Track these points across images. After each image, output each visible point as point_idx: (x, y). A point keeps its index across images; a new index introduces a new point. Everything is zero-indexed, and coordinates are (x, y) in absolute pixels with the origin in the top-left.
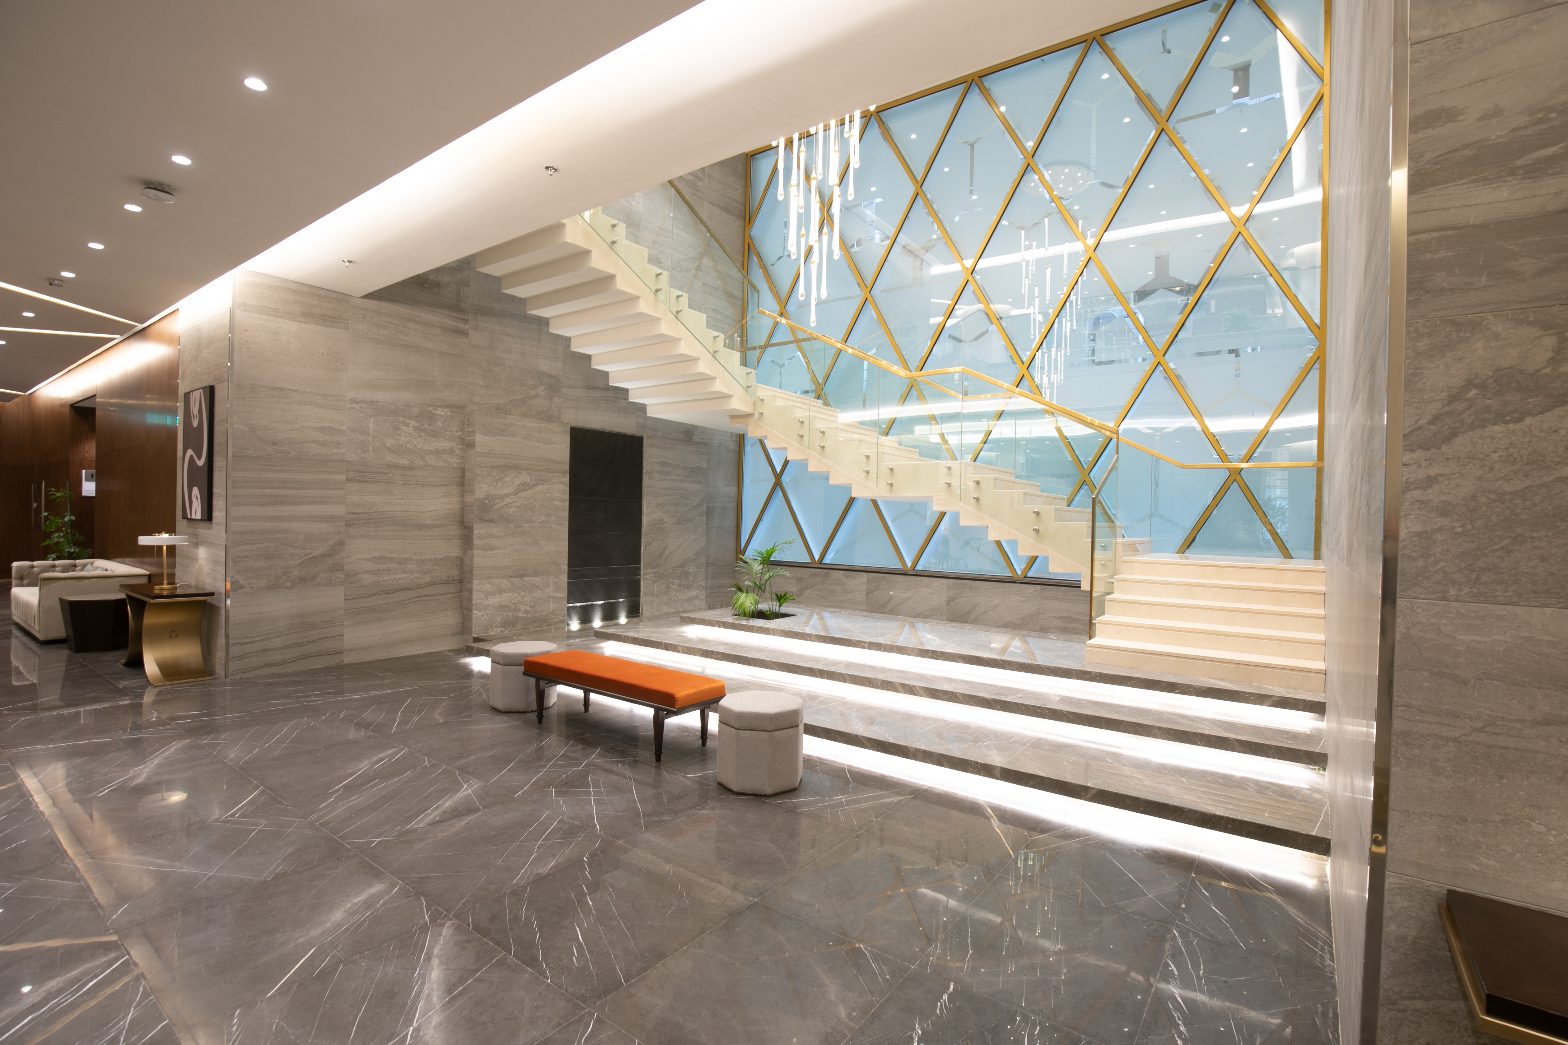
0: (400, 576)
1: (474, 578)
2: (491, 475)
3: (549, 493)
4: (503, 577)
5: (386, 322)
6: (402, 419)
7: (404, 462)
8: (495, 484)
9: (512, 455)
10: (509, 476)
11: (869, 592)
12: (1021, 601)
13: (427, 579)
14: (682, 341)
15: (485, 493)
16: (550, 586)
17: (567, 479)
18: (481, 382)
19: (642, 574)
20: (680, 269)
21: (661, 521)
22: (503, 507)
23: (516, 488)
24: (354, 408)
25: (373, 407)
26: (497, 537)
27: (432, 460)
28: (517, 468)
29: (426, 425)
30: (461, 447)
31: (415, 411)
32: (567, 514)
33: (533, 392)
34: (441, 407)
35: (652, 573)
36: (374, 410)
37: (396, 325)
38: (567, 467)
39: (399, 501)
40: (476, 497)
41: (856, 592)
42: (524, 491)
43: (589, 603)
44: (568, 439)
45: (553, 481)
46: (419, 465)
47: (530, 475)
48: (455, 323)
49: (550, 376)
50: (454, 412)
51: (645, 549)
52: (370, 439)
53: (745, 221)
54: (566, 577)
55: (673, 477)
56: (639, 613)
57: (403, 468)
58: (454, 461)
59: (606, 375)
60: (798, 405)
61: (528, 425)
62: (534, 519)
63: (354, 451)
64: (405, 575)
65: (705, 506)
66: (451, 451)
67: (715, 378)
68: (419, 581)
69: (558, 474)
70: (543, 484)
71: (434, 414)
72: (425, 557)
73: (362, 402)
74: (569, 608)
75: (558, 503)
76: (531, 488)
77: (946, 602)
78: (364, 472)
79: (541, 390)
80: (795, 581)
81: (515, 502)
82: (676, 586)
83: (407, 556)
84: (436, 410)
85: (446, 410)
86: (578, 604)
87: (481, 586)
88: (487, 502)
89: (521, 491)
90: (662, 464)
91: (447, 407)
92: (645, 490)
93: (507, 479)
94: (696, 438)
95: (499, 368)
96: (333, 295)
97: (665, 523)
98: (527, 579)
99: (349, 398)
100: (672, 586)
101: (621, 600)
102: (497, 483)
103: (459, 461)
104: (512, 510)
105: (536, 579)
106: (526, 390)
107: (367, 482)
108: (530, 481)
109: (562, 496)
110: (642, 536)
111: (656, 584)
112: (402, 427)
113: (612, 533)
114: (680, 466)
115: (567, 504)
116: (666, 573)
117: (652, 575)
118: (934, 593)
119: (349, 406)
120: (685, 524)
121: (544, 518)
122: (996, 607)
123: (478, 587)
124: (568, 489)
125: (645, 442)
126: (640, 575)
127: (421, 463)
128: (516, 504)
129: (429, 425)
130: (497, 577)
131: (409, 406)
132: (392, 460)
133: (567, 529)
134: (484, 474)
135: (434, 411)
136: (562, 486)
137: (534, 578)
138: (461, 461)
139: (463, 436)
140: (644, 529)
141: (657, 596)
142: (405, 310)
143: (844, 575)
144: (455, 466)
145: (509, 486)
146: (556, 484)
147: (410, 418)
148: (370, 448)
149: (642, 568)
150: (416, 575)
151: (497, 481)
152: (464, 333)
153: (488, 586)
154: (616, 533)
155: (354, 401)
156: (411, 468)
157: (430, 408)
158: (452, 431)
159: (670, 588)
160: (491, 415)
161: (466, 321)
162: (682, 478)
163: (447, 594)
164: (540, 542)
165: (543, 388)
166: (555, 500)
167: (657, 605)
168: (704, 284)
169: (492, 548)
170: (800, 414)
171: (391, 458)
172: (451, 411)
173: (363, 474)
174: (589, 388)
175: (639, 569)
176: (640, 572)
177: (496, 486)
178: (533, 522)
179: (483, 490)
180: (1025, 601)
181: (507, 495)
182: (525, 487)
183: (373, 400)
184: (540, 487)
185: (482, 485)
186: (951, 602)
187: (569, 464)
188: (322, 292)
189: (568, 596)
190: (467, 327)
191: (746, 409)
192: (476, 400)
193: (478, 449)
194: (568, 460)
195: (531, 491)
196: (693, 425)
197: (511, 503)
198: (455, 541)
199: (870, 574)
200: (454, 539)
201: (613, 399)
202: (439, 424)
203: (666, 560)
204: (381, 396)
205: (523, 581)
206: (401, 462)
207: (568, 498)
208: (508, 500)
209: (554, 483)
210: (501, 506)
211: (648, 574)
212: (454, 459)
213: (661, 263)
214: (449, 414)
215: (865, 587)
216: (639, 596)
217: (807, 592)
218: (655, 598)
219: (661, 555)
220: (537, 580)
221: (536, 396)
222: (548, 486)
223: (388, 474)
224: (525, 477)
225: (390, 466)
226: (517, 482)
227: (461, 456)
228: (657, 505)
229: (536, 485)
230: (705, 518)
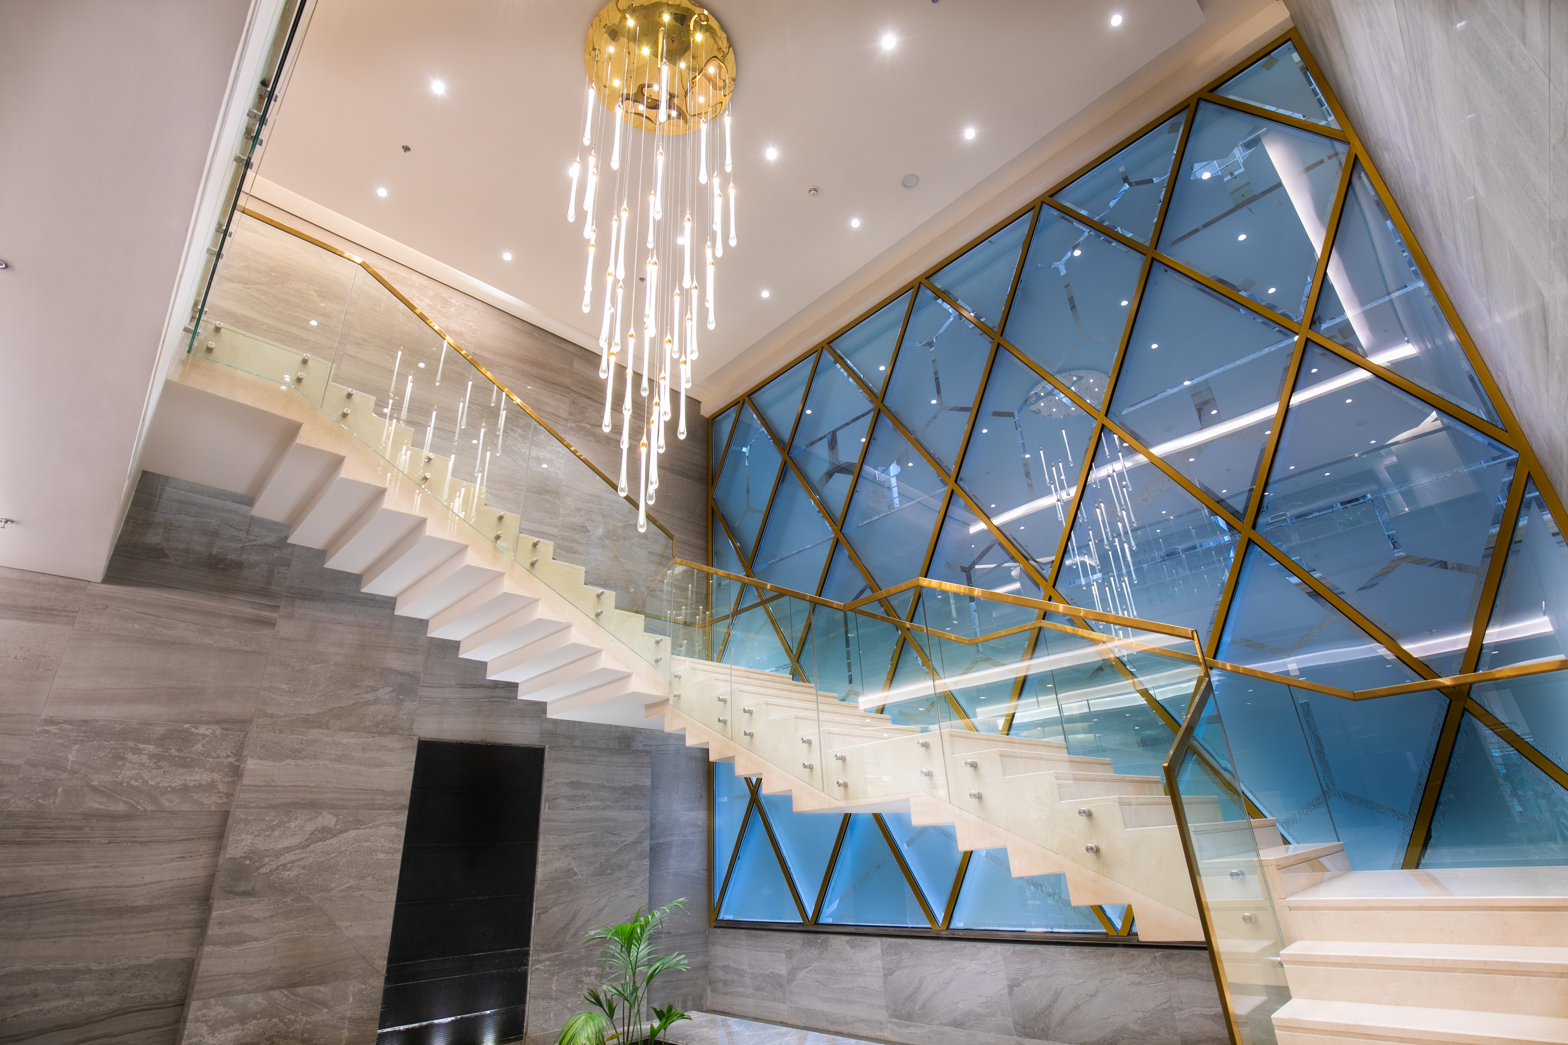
0: (54, 1004)
1: (194, 996)
2: (263, 820)
3: (368, 841)
4: (255, 991)
5: (141, 613)
6: (131, 744)
7: (120, 807)
8: (267, 833)
9: (308, 786)
10: (296, 819)
11: (888, 973)
12: (1134, 983)
13: (112, 1004)
14: (540, 601)
15: (246, 849)
16: (347, 999)
17: (403, 818)
18: (284, 686)
19: (530, 963)
20: (615, 538)
21: (570, 872)
22: (277, 869)
23: (307, 836)
24: (47, 731)
25: (84, 729)
26: (257, 920)
27: (171, 802)
28: (314, 806)
29: (173, 752)
30: (230, 779)
31: (160, 730)
32: (397, 872)
33: (370, 696)
34: (207, 723)
35: (548, 959)
36: (85, 732)
37: (157, 616)
38: (405, 800)
39: (92, 870)
40: (228, 856)
41: (869, 973)
42: (321, 840)
43: (424, 1023)
44: (413, 757)
45: (376, 823)
46: (145, 811)
47: (336, 815)
48: (256, 611)
49: (402, 674)
50: (227, 730)
51: (538, 920)
52: (65, 775)
53: (708, 485)
54: (382, 980)
55: (592, 804)
56: (522, 1033)
57: (115, 817)
58: (211, 801)
59: (482, 666)
61: (345, 741)
62: (333, 885)
63: (26, 796)
64: (66, 1002)
65: (647, 844)
66: (211, 786)
67: (600, 651)
68: (92, 1010)
69: (388, 811)
70: (358, 829)
71: (192, 734)
72: (117, 964)
73: (66, 722)
74: (381, 1036)
75: (381, 856)
76: (335, 836)
77: (1006, 990)
78: (35, 828)
79: (384, 693)
80: (784, 955)
81: (302, 859)
82: (593, 978)
83: (81, 965)
84: (196, 728)
85: (215, 727)
86: (402, 1028)
87: (205, 1011)
88: (248, 862)
89: (316, 842)
90: (572, 785)
91: (218, 722)
92: (542, 825)
93: (292, 825)
94: (638, 745)
95: (318, 666)
96: (61, 581)
97: (576, 874)
98: (301, 990)
99: (43, 717)
100: (585, 979)
101: (488, 1012)
102: (273, 830)
103: (220, 802)
104: (292, 874)
105: (322, 989)
106: (359, 694)
107: (35, 844)
108: (335, 825)
109: (391, 845)
110: (535, 899)
111: (555, 978)
112: (130, 756)
113: (481, 898)
114: (604, 787)
115: (399, 857)
116: (575, 956)
117: (548, 963)
118: (985, 972)
119: (39, 729)
120: (611, 874)
121: (352, 883)
122: (1092, 996)
123: (199, 1013)
124: (403, 833)
125: (546, 755)
126: (527, 965)
127: (150, 807)
128: (302, 863)
129: (178, 751)
130: (242, 992)
131: (150, 724)
132: (97, 806)
133: (394, 897)
134: (250, 818)
135: (193, 730)
136: (393, 828)
137: (316, 988)
138: (225, 800)
139: (237, 764)
140: (539, 887)
141: (557, 999)
142: (177, 598)
143: (848, 942)
144: (213, 808)
145: (293, 835)
146: (382, 827)
147: (147, 741)
148: (60, 790)
149: (531, 952)
150: (89, 999)
151: (273, 829)
152: (270, 624)
153: (221, 1009)
154: (487, 897)
155: (51, 721)
156: (128, 817)
157: (186, 726)
158: (219, 757)
159: (582, 982)
160: (281, 731)
161: (276, 608)
162: (608, 803)
163: (145, 1029)
164: (338, 923)
165: (389, 689)
166: (376, 851)
167: (555, 1015)
168: (651, 553)
169: (241, 940)
171: (94, 803)
172: (223, 729)
173: (32, 831)
174: (465, 686)
175: (527, 954)
176: (527, 960)
177: (269, 836)
178: (329, 891)
179: (244, 843)
180: (1140, 983)
181: (288, 850)
182: (325, 833)
183: (87, 718)
184: (352, 833)
185: (243, 836)
186: (1015, 989)
187: (409, 794)
188: (42, 578)
189: (382, 1014)
190: (276, 615)
192: (270, 712)
193: (246, 781)
194: (409, 788)
195: (334, 841)
196: (633, 728)
197: (293, 862)
198: (186, 931)
199: (884, 939)
200: (184, 928)
201: (503, 700)
202: (199, 747)
203: (575, 935)
204: (101, 713)
205: (295, 994)
206: (112, 808)
207: (401, 847)
208: (289, 857)
209: (379, 826)
210: (274, 867)
211: (540, 962)
212: (214, 798)
213: (588, 531)
214: (219, 731)
215: (879, 963)
216: (523, 1002)
218: (553, 1003)
219: (565, 928)
220: (323, 990)
221: (375, 702)
222: (367, 830)
223: (81, 828)
224: (327, 819)
225: (89, 816)
226: (310, 827)
227: (226, 794)
228: (563, 848)
229: (346, 830)
230: (647, 862)
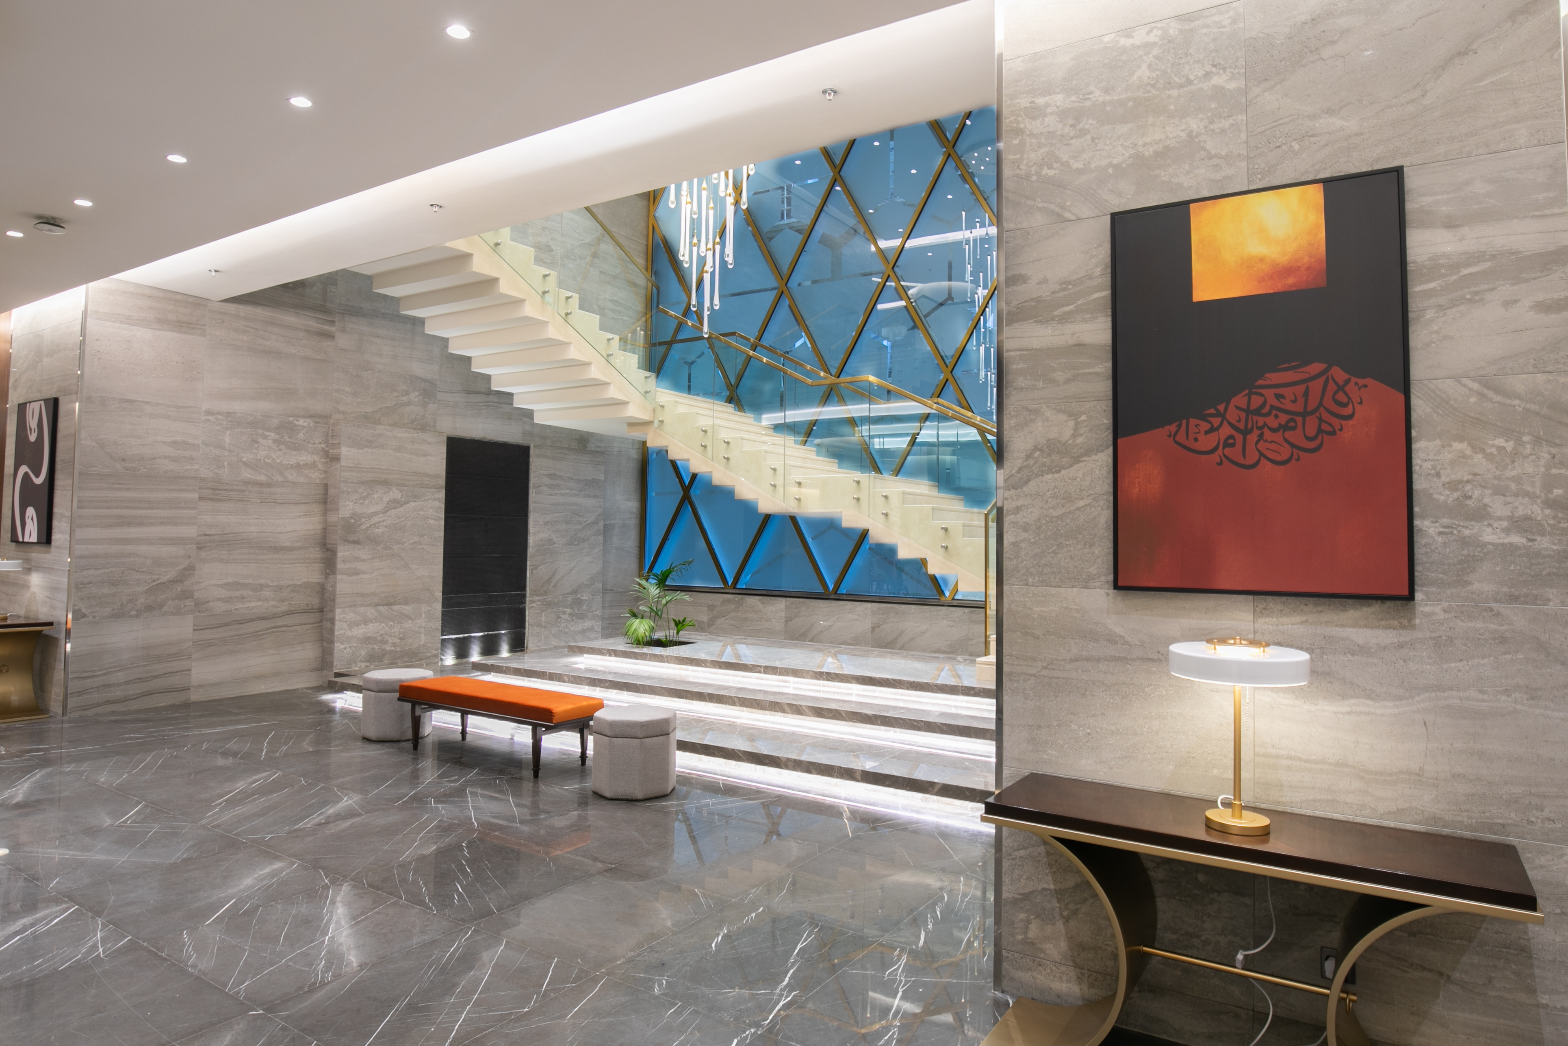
0: (254, 604)
1: (337, 606)
2: (357, 492)
3: (422, 510)
4: (369, 605)
5: (246, 326)
6: (260, 431)
7: (262, 478)
8: (361, 501)
9: (381, 469)
10: (377, 492)
11: (788, 620)
12: (949, 626)
13: (284, 607)
14: (572, 345)
15: (350, 512)
16: (422, 616)
17: (442, 495)
18: (347, 389)
19: (527, 602)
20: (573, 257)
21: (550, 541)
22: (370, 526)
23: (385, 505)
24: (209, 420)
25: (230, 419)
26: (364, 560)
27: (292, 475)
28: (386, 483)
29: (287, 438)
30: (324, 460)
31: (275, 422)
32: (442, 534)
33: (405, 399)
34: (304, 417)
35: (539, 601)
36: (231, 421)
37: (256, 329)
38: (442, 482)
39: (254, 521)
40: (340, 516)
41: (774, 620)
42: (394, 508)
43: (466, 635)
44: (444, 450)
45: (426, 498)
46: (278, 481)
47: (401, 491)
48: (320, 326)
49: (425, 381)
50: (317, 423)
51: (531, 573)
52: (226, 453)
53: (649, 201)
54: (440, 605)
55: (565, 491)
56: (524, 647)
57: (261, 485)
58: (316, 476)
59: (488, 378)
60: (701, 412)
61: (400, 435)
62: (405, 540)
63: (208, 467)
64: (260, 603)
65: (601, 524)
66: (313, 466)
67: (609, 384)
68: (275, 610)
69: (432, 490)
70: (415, 501)
71: (296, 425)
72: (282, 583)
73: (218, 413)
74: (442, 640)
75: (432, 522)
76: (402, 506)
77: (870, 629)
78: (218, 490)
79: (414, 396)
80: (706, 608)
81: (384, 521)
82: (567, 615)
83: (263, 581)
84: (298, 421)
85: (309, 420)
86: (453, 637)
87: (344, 615)
88: (353, 521)
89: (391, 509)
90: (551, 476)
91: (310, 417)
92: (532, 506)
93: (375, 496)
94: (591, 446)
95: (368, 372)
96: (190, 300)
97: (554, 543)
98: (395, 607)
99: (204, 409)
100: (562, 616)
101: (503, 632)
102: (364, 500)
103: (321, 477)
104: (380, 531)
105: (407, 607)
106: (397, 397)
107: (221, 500)
108: (401, 498)
109: (436, 514)
110: (528, 559)
111: (544, 613)
112: (261, 440)
113: (494, 555)
114: (572, 479)
115: (442, 523)
116: (556, 600)
117: (539, 603)
118: (857, 620)
119: (204, 418)
120: (577, 545)
121: (416, 539)
122: (923, 633)
123: (341, 616)
124: (443, 506)
125: (532, 452)
126: (525, 603)
127: (280, 479)
128: (384, 524)
129: (290, 437)
130: (362, 605)
131: (269, 417)
132: (249, 476)
133: (442, 551)
134: (349, 490)
135: (295, 422)
136: (437, 502)
137: (404, 607)
138: (324, 476)
139: (327, 449)
140: (530, 551)
141: (545, 627)
142: (267, 313)
143: (760, 600)
144: (318, 481)
145: (377, 504)
146: (430, 501)
147: (269, 430)
148: (226, 463)
149: (528, 595)
150: (272, 603)
151: (364, 498)
152: (330, 336)
153: (352, 615)
154: (498, 555)
155: (209, 413)
156: (268, 485)
157: (291, 419)
158: (315, 444)
159: (560, 618)
160: (359, 426)
161: (332, 323)
162: (575, 492)
163: (305, 624)
164: (411, 566)
165: (417, 393)
166: (428, 518)
167: (544, 637)
168: (601, 272)
169: (357, 573)
170: (704, 422)
171: (247, 474)
172: (314, 422)
173: (217, 492)
174: (469, 392)
175: (524, 596)
176: (525, 600)
177: (363, 504)
178: (403, 544)
179: (348, 508)
180: (953, 626)
181: (375, 514)
182: (395, 504)
183: (230, 411)
184: (412, 504)
185: (347, 503)
186: (876, 629)
187: (444, 478)
188: (178, 297)
189: (442, 626)
190: (333, 329)
191: (645, 416)
192: (341, 409)
193: (343, 463)
194: (444, 473)
195: (402, 509)
196: (588, 433)
197: (379, 522)
198: (316, 565)
199: (788, 599)
200: (315, 562)
201: (495, 404)
202: (301, 435)
203: (555, 586)
204: (238, 407)
205: (391, 610)
206: (258, 478)
207: (443, 516)
208: (376, 519)
209: (428, 500)
210: (368, 525)
211: (534, 602)
212: (317, 474)
213: (552, 251)
214: (312, 424)
215: (783, 614)
216: (524, 627)
217: (719, 621)
218: (543, 630)
219: (549, 580)
220: (407, 609)
221: (409, 403)
222: (421, 503)
223: (243, 491)
224: (396, 494)
225: (246, 483)
226: (386, 499)
227: (324, 471)
228: (546, 523)
229: (408, 503)
230: (601, 538)
